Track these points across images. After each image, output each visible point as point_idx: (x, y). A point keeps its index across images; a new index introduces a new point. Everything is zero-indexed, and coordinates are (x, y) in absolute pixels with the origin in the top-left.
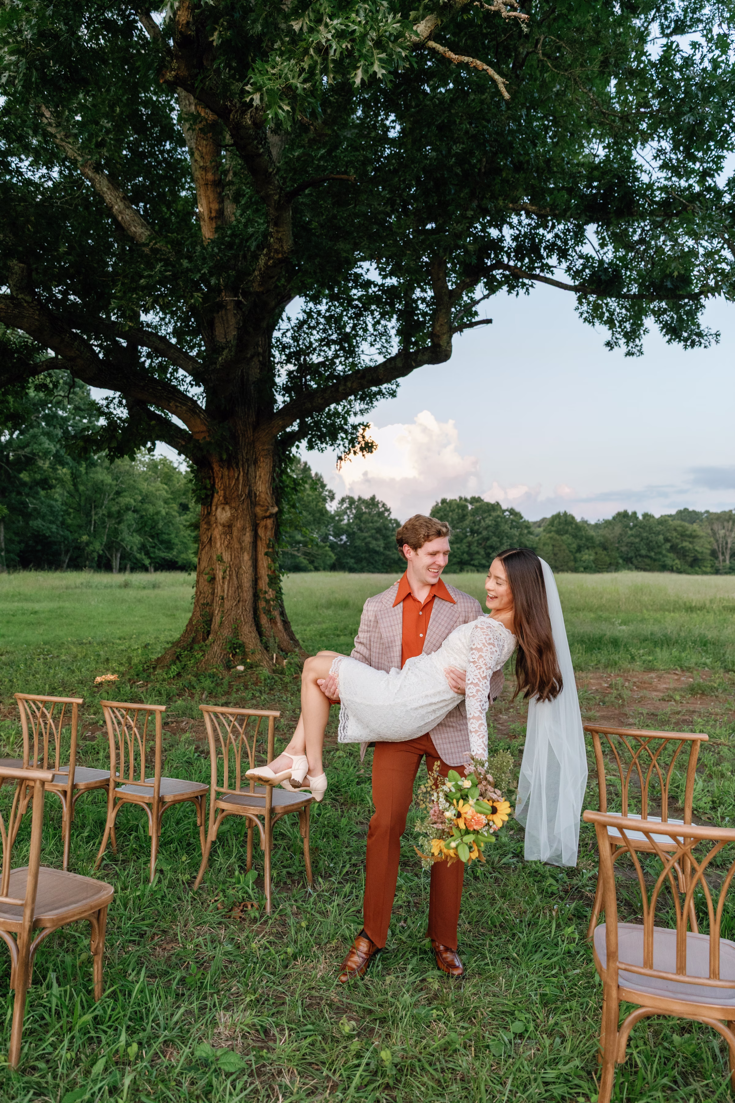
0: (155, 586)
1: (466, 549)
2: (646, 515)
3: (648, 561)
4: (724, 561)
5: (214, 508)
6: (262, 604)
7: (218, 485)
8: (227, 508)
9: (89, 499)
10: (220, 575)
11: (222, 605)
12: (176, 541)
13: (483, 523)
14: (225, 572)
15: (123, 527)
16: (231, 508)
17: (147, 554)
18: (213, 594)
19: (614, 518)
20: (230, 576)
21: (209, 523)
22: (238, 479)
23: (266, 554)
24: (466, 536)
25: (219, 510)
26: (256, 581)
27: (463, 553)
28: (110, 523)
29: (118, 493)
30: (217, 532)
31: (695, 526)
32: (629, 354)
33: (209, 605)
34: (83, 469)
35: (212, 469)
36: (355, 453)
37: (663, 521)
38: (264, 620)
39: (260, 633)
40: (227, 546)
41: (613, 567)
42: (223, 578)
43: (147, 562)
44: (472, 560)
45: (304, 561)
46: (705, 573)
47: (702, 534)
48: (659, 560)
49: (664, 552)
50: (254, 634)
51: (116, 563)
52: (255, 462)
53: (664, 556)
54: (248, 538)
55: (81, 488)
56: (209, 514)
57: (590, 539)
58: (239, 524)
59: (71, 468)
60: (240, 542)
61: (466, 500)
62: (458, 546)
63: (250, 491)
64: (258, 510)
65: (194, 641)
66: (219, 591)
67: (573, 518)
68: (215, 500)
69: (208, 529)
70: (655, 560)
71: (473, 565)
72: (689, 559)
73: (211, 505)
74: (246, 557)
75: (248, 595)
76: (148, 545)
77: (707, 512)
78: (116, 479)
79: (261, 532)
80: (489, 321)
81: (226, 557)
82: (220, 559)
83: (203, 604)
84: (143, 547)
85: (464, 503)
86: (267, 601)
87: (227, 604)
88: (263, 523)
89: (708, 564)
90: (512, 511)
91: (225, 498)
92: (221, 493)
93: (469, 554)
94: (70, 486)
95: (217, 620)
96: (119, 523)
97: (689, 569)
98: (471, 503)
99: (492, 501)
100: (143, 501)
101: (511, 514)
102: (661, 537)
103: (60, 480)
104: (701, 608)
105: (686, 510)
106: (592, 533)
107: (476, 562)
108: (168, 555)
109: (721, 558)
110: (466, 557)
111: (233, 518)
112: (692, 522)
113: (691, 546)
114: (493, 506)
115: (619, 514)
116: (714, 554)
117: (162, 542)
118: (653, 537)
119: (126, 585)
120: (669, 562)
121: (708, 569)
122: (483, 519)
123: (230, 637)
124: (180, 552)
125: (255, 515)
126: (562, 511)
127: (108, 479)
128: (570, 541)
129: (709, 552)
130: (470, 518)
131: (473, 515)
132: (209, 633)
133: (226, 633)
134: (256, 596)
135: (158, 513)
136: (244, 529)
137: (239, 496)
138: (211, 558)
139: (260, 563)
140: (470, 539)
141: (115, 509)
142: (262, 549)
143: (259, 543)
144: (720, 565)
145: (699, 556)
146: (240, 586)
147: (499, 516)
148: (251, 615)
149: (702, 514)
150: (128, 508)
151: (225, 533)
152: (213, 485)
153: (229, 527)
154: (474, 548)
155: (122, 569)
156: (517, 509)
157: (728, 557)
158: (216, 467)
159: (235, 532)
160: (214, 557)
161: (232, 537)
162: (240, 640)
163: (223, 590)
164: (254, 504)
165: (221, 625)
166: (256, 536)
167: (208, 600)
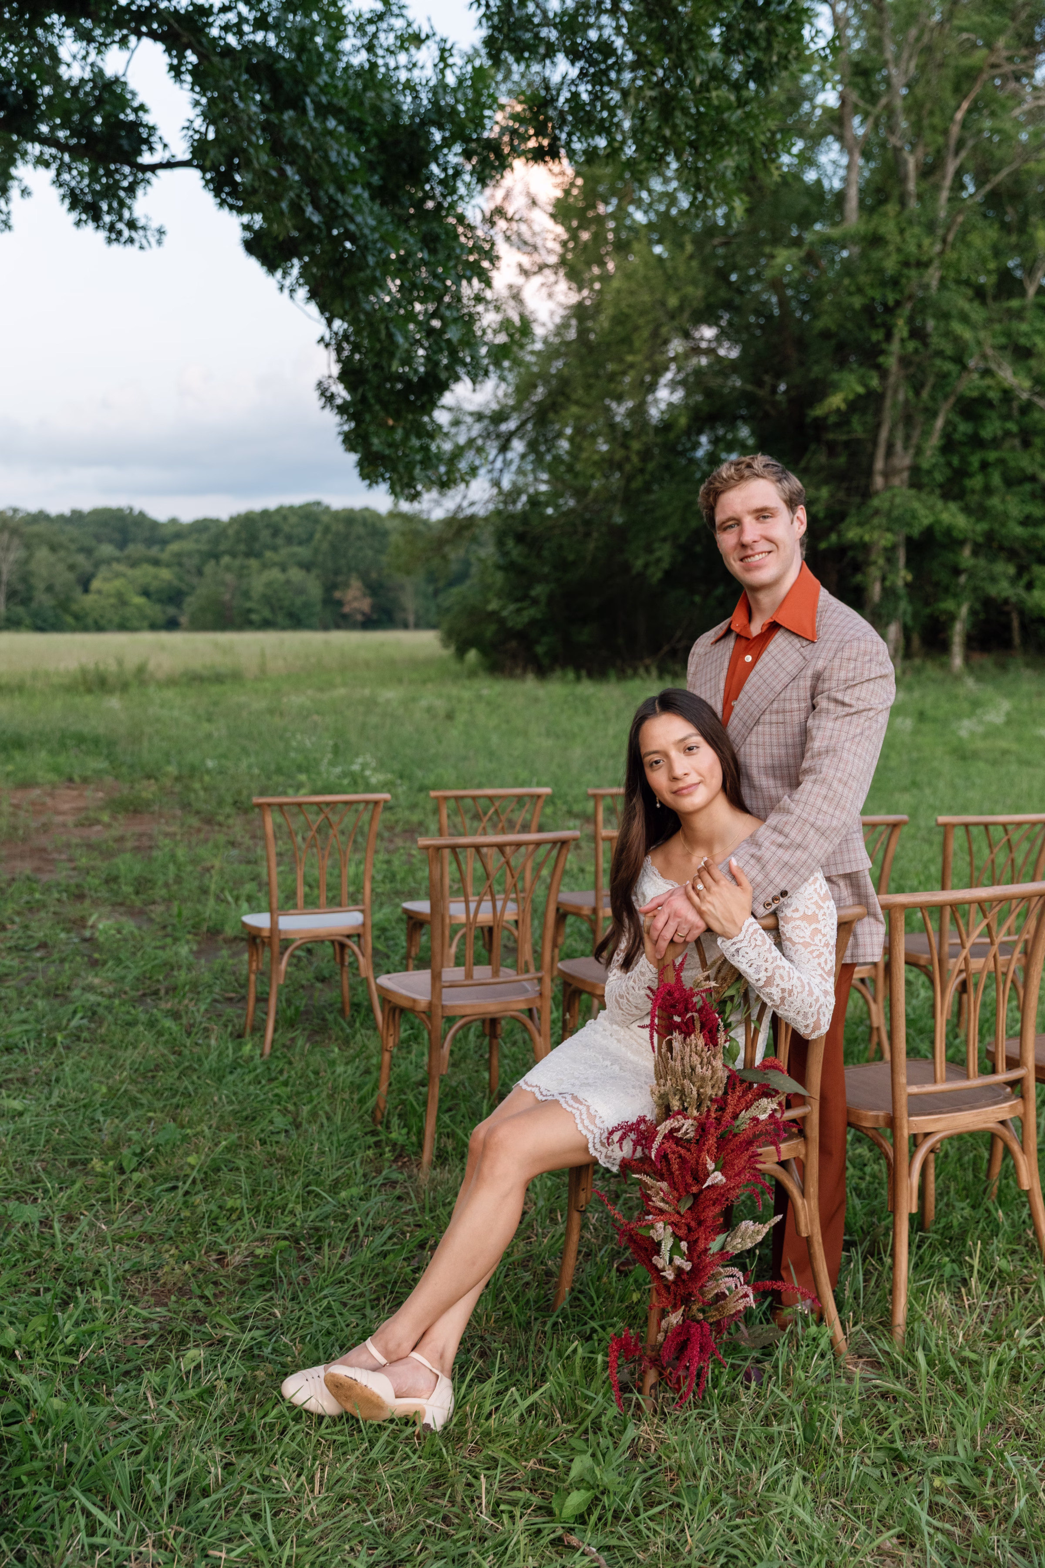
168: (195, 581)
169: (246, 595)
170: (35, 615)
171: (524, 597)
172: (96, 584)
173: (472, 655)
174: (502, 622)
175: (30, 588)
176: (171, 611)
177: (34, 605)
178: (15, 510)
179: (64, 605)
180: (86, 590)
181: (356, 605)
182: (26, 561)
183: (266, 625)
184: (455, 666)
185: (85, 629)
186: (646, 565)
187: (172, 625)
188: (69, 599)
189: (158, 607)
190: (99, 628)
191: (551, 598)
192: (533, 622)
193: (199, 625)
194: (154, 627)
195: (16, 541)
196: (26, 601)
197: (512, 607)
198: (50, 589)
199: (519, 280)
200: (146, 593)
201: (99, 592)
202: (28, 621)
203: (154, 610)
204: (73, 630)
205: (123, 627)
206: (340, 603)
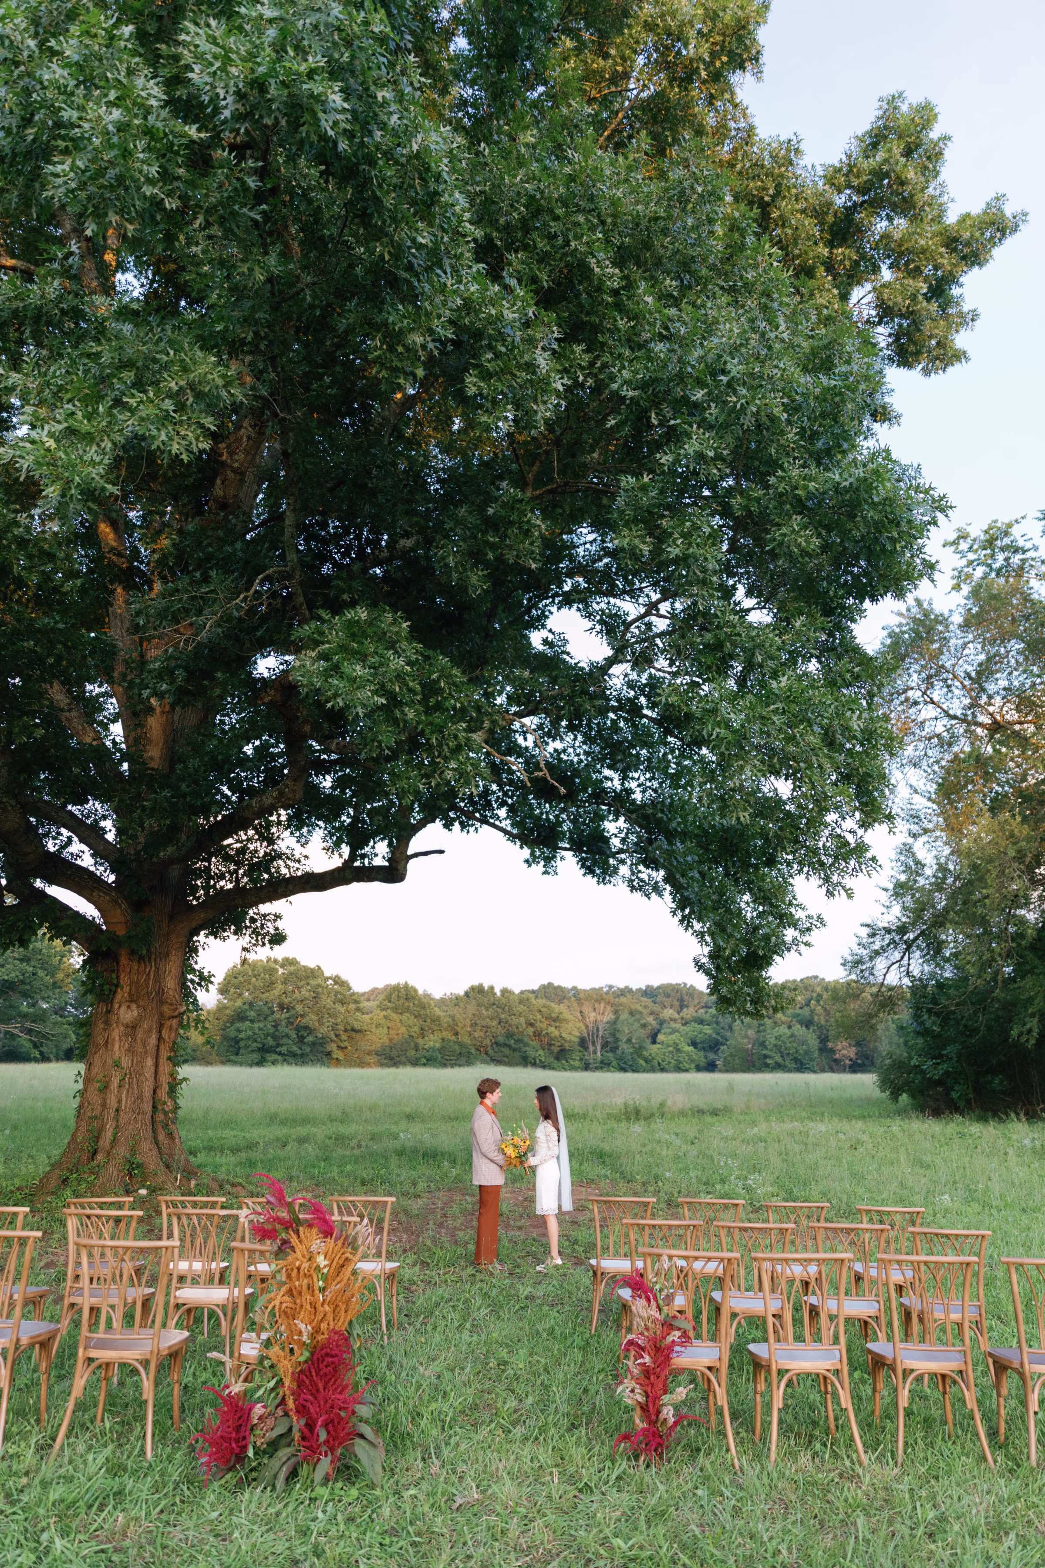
1: (272, 1030)
2: (504, 991)
3: (506, 1051)
4: (595, 1052)
5: (116, 1006)
6: (160, 1117)
7: (124, 979)
8: (134, 1006)
10: (115, 1083)
11: (116, 1119)
13: (297, 995)
14: (122, 1079)
16: (138, 1007)
18: (104, 1105)
19: (467, 994)
20: (130, 1084)
21: (107, 1023)
22: (148, 975)
23: (171, 1060)
24: (273, 1012)
25: (123, 1008)
26: (156, 1090)
27: (268, 1035)
30: (116, 1034)
31: (562, 1008)
32: (545, 873)
33: (99, 1118)
35: (118, 962)
36: (264, 944)
37: (525, 997)
38: (161, 1137)
39: (160, 1151)
40: (128, 1050)
41: (464, 1059)
42: (120, 1086)
44: (278, 1045)
45: (24, 1041)
46: (573, 1068)
47: (570, 1017)
48: (519, 1050)
49: (526, 1039)
50: (154, 1152)
52: (167, 955)
53: (526, 1045)
54: (153, 1041)
56: (109, 1012)
57: (436, 1020)
58: (144, 1025)
60: (144, 1044)
61: (276, 961)
62: (261, 1025)
63: (159, 988)
64: (165, 1009)
65: (79, 1162)
66: (112, 1102)
67: (416, 991)
68: (119, 997)
69: (105, 1030)
70: (515, 1050)
71: (280, 1054)
72: (556, 1049)
73: (112, 1002)
74: (150, 1062)
75: (148, 1107)
77: (574, 988)
79: (165, 1033)
80: (441, 852)
81: (126, 1062)
82: (117, 1065)
83: (91, 1118)
85: (273, 965)
86: (166, 1113)
87: (123, 1117)
88: (168, 1023)
89: (576, 1056)
90: (337, 980)
91: (130, 994)
92: (127, 989)
93: (274, 1037)
95: (109, 1134)
97: (555, 1063)
98: (282, 966)
99: (312, 965)
101: (336, 983)
102: (522, 1020)
104: (584, 1116)
105: (550, 984)
106: (438, 1012)
107: (283, 1049)
109: (591, 1048)
110: (270, 1042)
111: (141, 1018)
112: (560, 1002)
113: (557, 1033)
114: (312, 970)
115: (473, 988)
116: (583, 1042)
118: (514, 1021)
120: (531, 1053)
121: (577, 1063)
122: (299, 988)
123: (127, 1155)
125: (162, 1015)
126: (402, 982)
128: (411, 1022)
129: (576, 1040)
130: (279, 988)
131: (285, 982)
132: (95, 1152)
133: (122, 1151)
134: (154, 1108)
136: (150, 1030)
137: (148, 994)
138: (105, 1063)
139: (161, 1069)
140: (277, 1016)
142: (165, 1053)
143: (162, 1047)
144: (590, 1058)
145: (567, 1047)
146: (140, 1097)
147: (319, 986)
148: (149, 1129)
149: (569, 991)
151: (126, 1035)
152: (118, 979)
153: (132, 1028)
154: (283, 1029)
156: (344, 977)
157: (599, 1048)
158: (124, 961)
159: (140, 1035)
160: (110, 1061)
161: (134, 1039)
162: (138, 1159)
163: (120, 1102)
164: (162, 1002)
165: (115, 1141)
166: (160, 1039)
167: (97, 1113)
168: (729, 1034)
169: (763, 1045)
170: (620, 1059)
171: (941, 1056)
172: (660, 1037)
173: (904, 1098)
174: (923, 1072)
175: (617, 1040)
176: (711, 1056)
177: (619, 1052)
178: (611, 987)
179: (639, 1050)
180: (654, 1042)
181: (844, 1052)
182: (615, 1022)
183: (778, 1067)
184: (893, 1107)
185: (653, 1070)
186: (1020, 1035)
187: (711, 1067)
188: (641, 1048)
189: (702, 1053)
190: (663, 1070)
191: (959, 1055)
192: (947, 1073)
193: (730, 1069)
194: (699, 1069)
195: (609, 1008)
196: (614, 1050)
197: (930, 1063)
198: (629, 1041)
199: (910, 840)
200: (694, 1044)
201: (662, 1043)
202: (614, 1063)
203: (699, 1056)
204: (645, 1071)
205: (679, 1069)
206: (832, 1051)
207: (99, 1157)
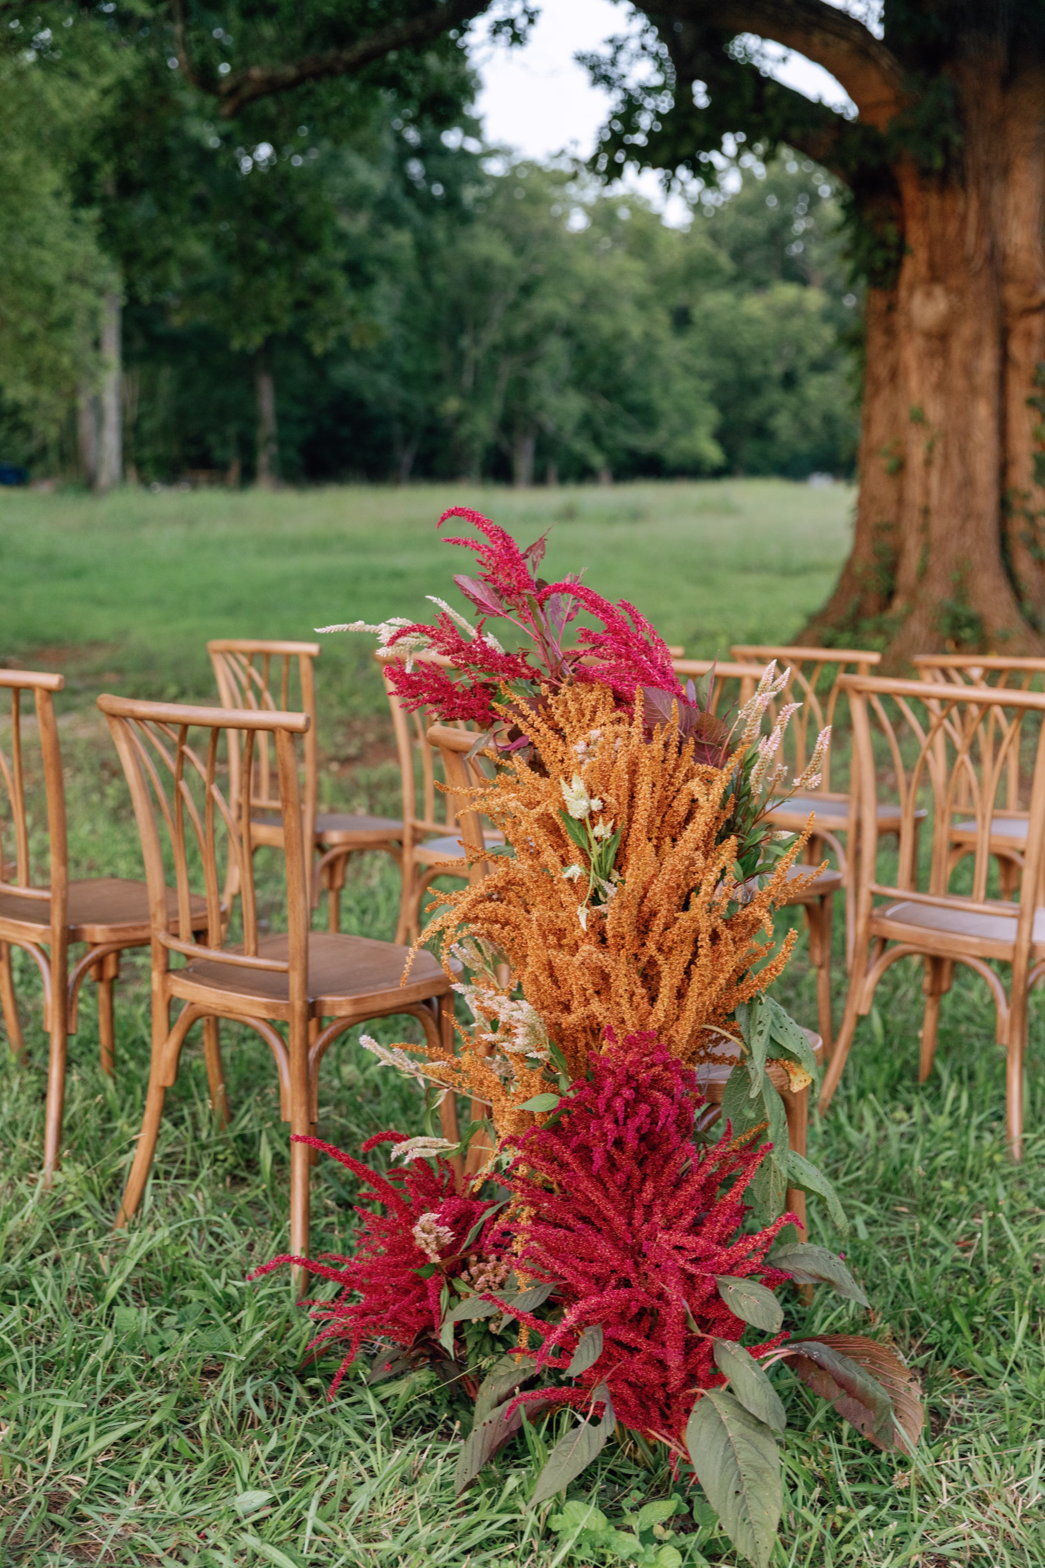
0: (636, 516)
5: (903, 293)
6: (1020, 524)
7: (916, 235)
8: (938, 291)
9: (457, 309)
10: (917, 455)
11: (925, 528)
12: (664, 404)
14: (930, 449)
15: (539, 373)
16: (949, 291)
17: (597, 439)
18: (900, 501)
20: (946, 456)
21: (890, 332)
22: (963, 219)
23: (1031, 403)
25: (919, 297)
26: (1004, 468)
28: (508, 368)
29: (527, 290)
30: (910, 354)
33: (892, 527)
34: (441, 235)
35: (897, 195)
38: (1024, 562)
39: (1018, 594)
40: (938, 387)
42: (928, 463)
43: (598, 460)
50: (1005, 595)
51: (524, 464)
52: (1006, 171)
54: (986, 364)
55: (440, 280)
56: (891, 308)
58: (966, 330)
59: (415, 231)
60: (968, 372)
63: (993, 246)
64: (1013, 295)
65: (860, 613)
66: (914, 492)
68: (907, 273)
69: (888, 347)
73: (895, 287)
74: (982, 411)
75: (985, 504)
76: (599, 419)
78: (519, 250)
79: (1016, 348)
81: (934, 411)
82: (919, 418)
83: (878, 526)
84: (586, 424)
86: (1029, 517)
87: (938, 526)
88: (1022, 325)
91: (932, 266)
92: (922, 254)
94: (412, 276)
95: (911, 563)
96: (530, 364)
100: (585, 307)
103: (388, 264)
108: (645, 443)
111: (953, 318)
117: (632, 409)
119: (569, 514)
123: (948, 601)
124: (675, 434)
125: (1005, 307)
127: (503, 255)
132: (890, 595)
133: (937, 593)
134: (1004, 506)
135: (621, 335)
136: (977, 342)
137: (967, 261)
138: (894, 418)
139: (1015, 425)
141: (520, 328)
142: (1019, 391)
143: (1013, 377)
146: (968, 483)
148: (992, 550)
150: (549, 326)
151: (931, 354)
152: (902, 235)
153: (941, 338)
155: (539, 479)
158: (909, 192)
159: (957, 350)
160: (904, 414)
161: (947, 364)
162: (973, 609)
163: (927, 492)
164: (1001, 278)
165: (924, 573)
166: (1005, 359)
167: (889, 516)
207: (899, 605)
